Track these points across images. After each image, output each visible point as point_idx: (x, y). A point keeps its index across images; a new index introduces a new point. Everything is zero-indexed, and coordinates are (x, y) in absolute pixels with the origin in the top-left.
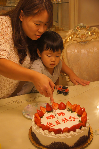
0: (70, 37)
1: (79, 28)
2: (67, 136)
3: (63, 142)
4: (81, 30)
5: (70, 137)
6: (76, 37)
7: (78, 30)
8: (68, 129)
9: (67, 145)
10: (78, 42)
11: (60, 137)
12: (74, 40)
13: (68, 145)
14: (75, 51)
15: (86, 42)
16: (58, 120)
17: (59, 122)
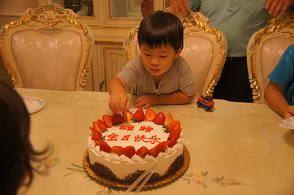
0: (277, 24)
2: (114, 160)
3: (108, 167)
5: (119, 163)
8: (120, 149)
9: (113, 174)
10: (293, 37)
11: (104, 156)
12: (284, 32)
13: (115, 174)
14: (280, 51)
16: (130, 135)
17: (128, 137)
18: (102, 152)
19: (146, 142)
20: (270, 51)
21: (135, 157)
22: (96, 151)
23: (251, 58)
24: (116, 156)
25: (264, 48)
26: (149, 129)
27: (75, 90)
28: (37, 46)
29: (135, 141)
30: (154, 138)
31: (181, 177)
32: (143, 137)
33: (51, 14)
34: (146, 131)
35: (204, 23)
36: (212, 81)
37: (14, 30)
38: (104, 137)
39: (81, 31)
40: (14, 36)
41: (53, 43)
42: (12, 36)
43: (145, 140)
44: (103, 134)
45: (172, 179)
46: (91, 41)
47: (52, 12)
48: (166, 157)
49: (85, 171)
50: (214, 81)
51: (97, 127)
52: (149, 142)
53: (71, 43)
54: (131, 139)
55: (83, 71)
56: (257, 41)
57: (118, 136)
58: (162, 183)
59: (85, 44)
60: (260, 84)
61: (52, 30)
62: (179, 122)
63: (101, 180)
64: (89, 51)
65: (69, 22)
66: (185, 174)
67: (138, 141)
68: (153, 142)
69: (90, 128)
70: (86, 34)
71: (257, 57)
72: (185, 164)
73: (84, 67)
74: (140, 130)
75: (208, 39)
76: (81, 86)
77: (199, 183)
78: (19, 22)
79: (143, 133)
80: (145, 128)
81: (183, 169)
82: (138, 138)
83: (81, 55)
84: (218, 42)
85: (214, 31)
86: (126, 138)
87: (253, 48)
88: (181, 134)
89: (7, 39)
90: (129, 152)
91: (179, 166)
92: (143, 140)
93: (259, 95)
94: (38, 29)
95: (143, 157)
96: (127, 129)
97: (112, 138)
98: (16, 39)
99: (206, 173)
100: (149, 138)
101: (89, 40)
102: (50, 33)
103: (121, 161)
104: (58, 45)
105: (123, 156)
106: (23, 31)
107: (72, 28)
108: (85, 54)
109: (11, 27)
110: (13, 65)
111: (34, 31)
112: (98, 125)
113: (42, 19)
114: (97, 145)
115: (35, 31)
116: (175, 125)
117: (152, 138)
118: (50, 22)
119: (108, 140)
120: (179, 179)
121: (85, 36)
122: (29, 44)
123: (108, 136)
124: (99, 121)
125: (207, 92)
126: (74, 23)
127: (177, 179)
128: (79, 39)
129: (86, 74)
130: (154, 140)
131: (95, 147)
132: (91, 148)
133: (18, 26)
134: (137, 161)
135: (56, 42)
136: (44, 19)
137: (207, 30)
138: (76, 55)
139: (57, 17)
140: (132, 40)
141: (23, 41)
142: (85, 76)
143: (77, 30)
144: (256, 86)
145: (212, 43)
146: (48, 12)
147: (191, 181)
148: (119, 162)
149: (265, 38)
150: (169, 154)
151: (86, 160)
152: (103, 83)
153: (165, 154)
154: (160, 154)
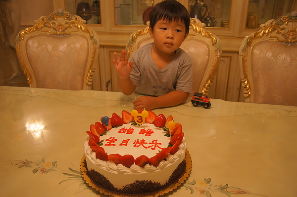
0: (265, 29)
1: (287, 19)
2: (111, 169)
4: (290, 24)
6: (278, 33)
7: (284, 21)
9: (110, 183)
10: (279, 41)
12: (272, 36)
13: (112, 184)
14: (268, 53)
15: (294, 43)
16: (129, 140)
17: (127, 142)
18: (98, 160)
19: (146, 148)
20: (260, 53)
21: (134, 166)
22: (92, 159)
23: (243, 60)
24: (113, 165)
25: (255, 51)
26: (149, 133)
27: (82, 89)
28: (49, 49)
29: (135, 146)
30: (155, 142)
31: (183, 185)
32: (143, 141)
33: (61, 20)
34: (146, 135)
35: (201, 27)
36: (207, 81)
37: (29, 35)
38: (102, 141)
39: (87, 35)
40: (29, 41)
41: (63, 47)
42: (27, 40)
43: (144, 145)
44: (101, 138)
45: (174, 188)
46: (96, 43)
47: (62, 19)
48: (168, 165)
49: (82, 177)
50: (209, 82)
51: (95, 130)
52: (149, 147)
53: (79, 46)
54: (130, 144)
55: (89, 71)
56: (249, 44)
57: (116, 140)
58: (163, 193)
59: (91, 47)
60: (251, 83)
61: (62, 35)
62: (181, 125)
63: (97, 189)
64: (94, 53)
65: (77, 27)
66: (187, 181)
67: (137, 146)
68: (153, 147)
69: (87, 132)
70: (92, 38)
71: (248, 59)
72: (187, 170)
73: (90, 68)
74: (140, 133)
75: (204, 42)
76: (87, 84)
77: (202, 192)
78: (34, 28)
79: (143, 137)
80: (145, 131)
81: (186, 175)
82: (138, 142)
83: (87, 57)
84: (213, 45)
85: (210, 35)
86: (125, 143)
87: (244, 50)
88: (184, 138)
89: (23, 43)
90: (127, 161)
91: (181, 172)
92: (142, 145)
93: (250, 93)
94: (50, 34)
95: (143, 166)
96: (126, 132)
97: (110, 142)
98: (30, 43)
99: (209, 180)
100: (150, 143)
101: (95, 43)
102: (60, 37)
103: (118, 170)
104: (67, 48)
105: (120, 165)
106: (37, 36)
107: (80, 33)
108: (91, 55)
109: (26, 33)
110: (28, 66)
111: (46, 36)
112: (96, 128)
113: (54, 25)
114: (93, 151)
115: (48, 36)
116: (177, 128)
117: (153, 143)
118: (60, 28)
119: (106, 145)
120: (182, 188)
121: (91, 39)
122: (42, 48)
123: (106, 140)
124: (97, 123)
125: (203, 91)
126: (81, 28)
127: (179, 188)
128: (86, 42)
129: (92, 74)
130: (154, 145)
131: (91, 153)
132: (88, 154)
133: (33, 32)
134: (135, 172)
135: (66, 45)
136: (55, 26)
137: (203, 34)
138: (83, 57)
139: (67, 23)
140: (134, 43)
141: (36, 45)
142: (91, 76)
143: (84, 34)
144: (247, 85)
145: (208, 46)
146: (59, 19)
147: (194, 189)
148: (117, 172)
149: (255, 42)
150: (171, 163)
151: (84, 164)
152: (109, 82)
153: (167, 162)
154: (162, 163)
